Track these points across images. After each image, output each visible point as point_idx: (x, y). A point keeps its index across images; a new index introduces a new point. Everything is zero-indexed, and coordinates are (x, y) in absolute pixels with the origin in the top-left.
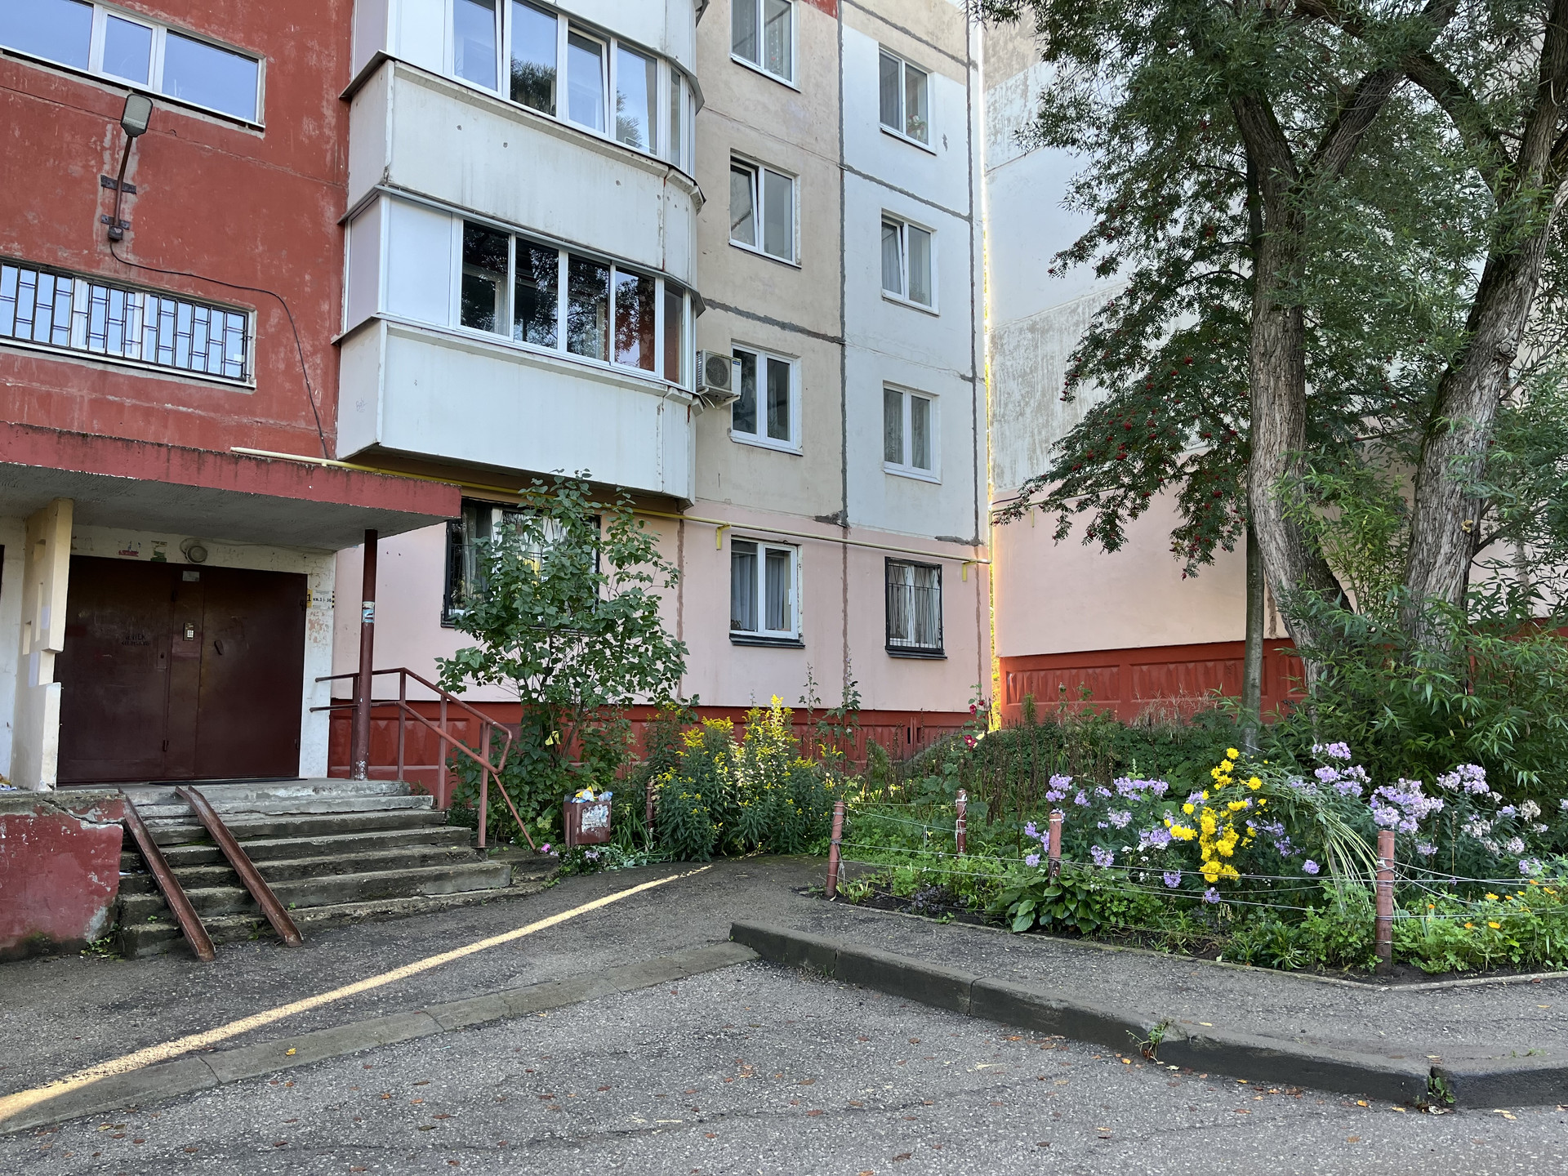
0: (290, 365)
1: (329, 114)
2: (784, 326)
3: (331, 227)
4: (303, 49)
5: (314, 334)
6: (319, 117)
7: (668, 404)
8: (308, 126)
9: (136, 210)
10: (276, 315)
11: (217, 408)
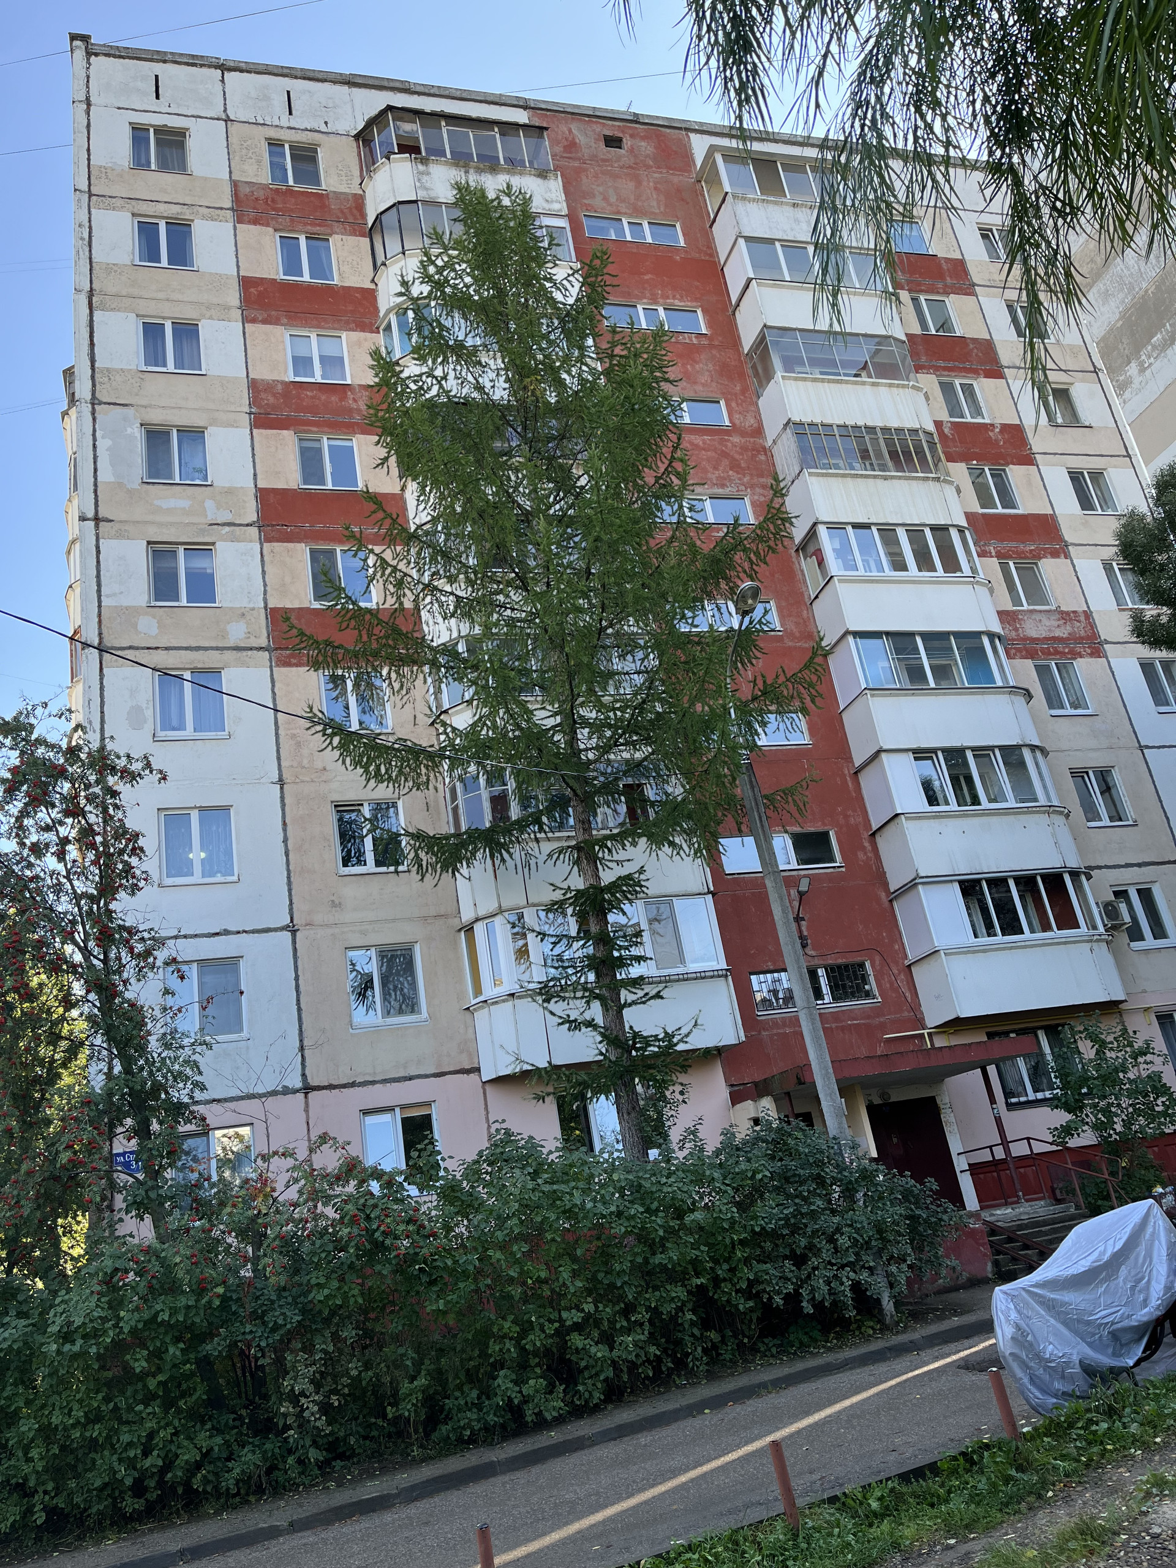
0: (891, 984)
1: (867, 844)
2: (1139, 865)
3: (886, 904)
4: (846, 817)
5: (896, 963)
6: (864, 848)
7: (1095, 945)
8: (861, 855)
9: (808, 929)
10: (877, 958)
11: (869, 1017)
